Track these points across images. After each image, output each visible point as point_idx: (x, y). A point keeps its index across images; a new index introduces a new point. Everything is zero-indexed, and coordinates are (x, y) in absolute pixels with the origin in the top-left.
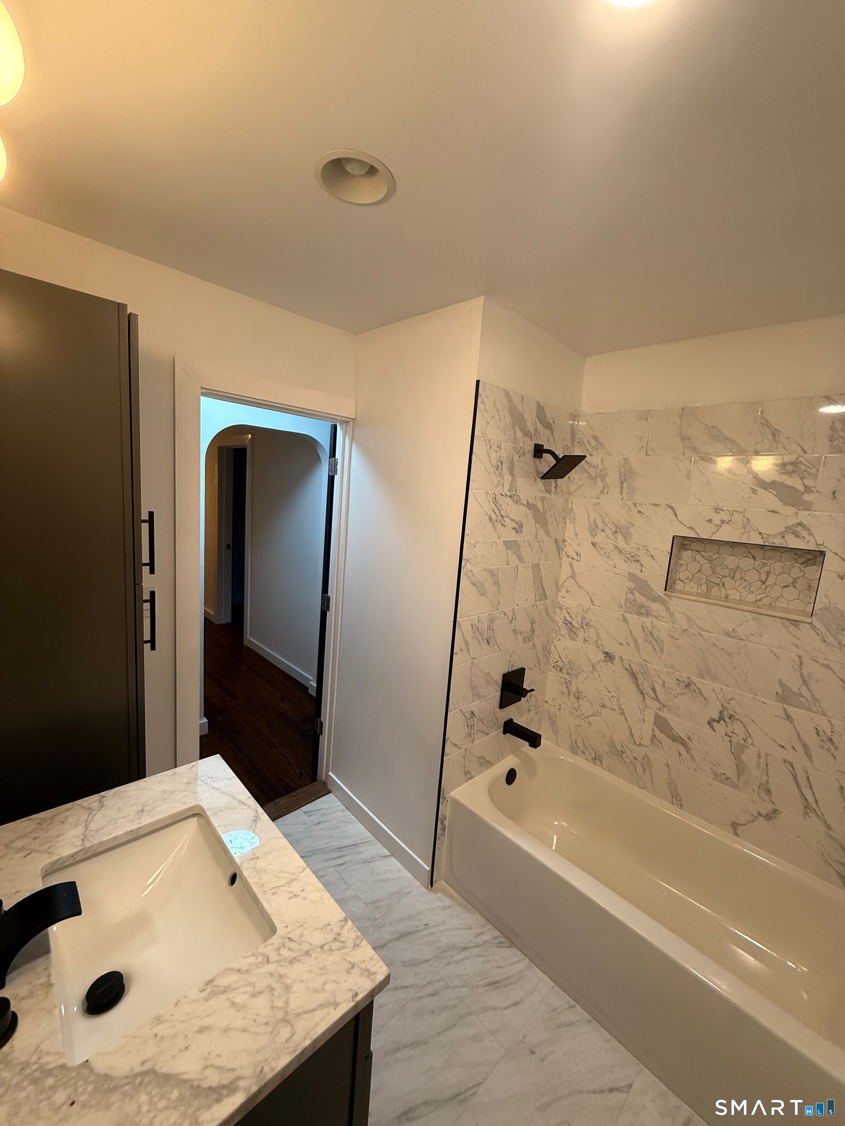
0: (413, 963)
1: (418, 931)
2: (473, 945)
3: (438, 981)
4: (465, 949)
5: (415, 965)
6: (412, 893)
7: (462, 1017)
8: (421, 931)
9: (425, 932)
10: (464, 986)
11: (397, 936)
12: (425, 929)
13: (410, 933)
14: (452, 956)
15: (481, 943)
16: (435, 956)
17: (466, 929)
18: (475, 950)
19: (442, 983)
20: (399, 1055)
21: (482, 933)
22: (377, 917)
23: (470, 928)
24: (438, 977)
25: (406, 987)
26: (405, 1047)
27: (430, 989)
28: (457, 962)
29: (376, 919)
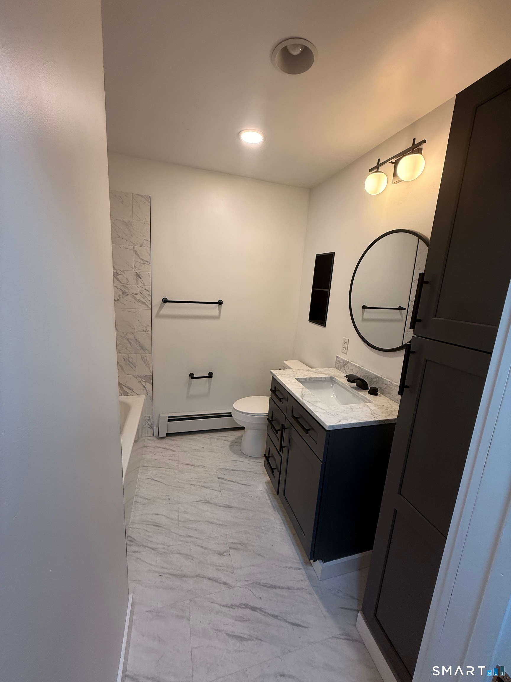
0: (187, 556)
1: (170, 574)
2: (147, 548)
3: (182, 541)
4: (153, 549)
5: (187, 555)
6: (148, 609)
7: (185, 522)
8: (167, 573)
9: (166, 571)
10: (172, 532)
11: (184, 579)
12: (164, 574)
13: (175, 576)
14: (164, 548)
15: (142, 547)
16: (172, 553)
17: (140, 559)
18: (149, 545)
19: (181, 539)
20: (221, 523)
21: (134, 552)
22: (188, 602)
23: (137, 558)
24: (180, 543)
25: (200, 546)
26: (217, 524)
27: (189, 539)
28: (164, 544)
29: (190, 600)
